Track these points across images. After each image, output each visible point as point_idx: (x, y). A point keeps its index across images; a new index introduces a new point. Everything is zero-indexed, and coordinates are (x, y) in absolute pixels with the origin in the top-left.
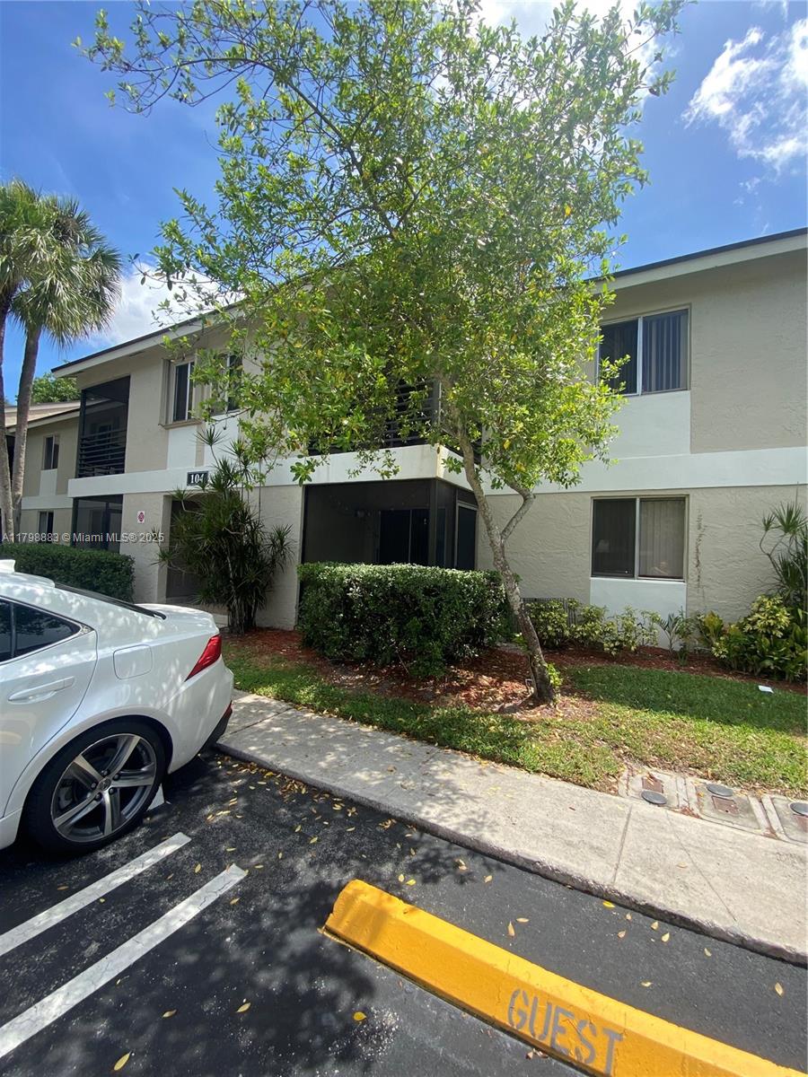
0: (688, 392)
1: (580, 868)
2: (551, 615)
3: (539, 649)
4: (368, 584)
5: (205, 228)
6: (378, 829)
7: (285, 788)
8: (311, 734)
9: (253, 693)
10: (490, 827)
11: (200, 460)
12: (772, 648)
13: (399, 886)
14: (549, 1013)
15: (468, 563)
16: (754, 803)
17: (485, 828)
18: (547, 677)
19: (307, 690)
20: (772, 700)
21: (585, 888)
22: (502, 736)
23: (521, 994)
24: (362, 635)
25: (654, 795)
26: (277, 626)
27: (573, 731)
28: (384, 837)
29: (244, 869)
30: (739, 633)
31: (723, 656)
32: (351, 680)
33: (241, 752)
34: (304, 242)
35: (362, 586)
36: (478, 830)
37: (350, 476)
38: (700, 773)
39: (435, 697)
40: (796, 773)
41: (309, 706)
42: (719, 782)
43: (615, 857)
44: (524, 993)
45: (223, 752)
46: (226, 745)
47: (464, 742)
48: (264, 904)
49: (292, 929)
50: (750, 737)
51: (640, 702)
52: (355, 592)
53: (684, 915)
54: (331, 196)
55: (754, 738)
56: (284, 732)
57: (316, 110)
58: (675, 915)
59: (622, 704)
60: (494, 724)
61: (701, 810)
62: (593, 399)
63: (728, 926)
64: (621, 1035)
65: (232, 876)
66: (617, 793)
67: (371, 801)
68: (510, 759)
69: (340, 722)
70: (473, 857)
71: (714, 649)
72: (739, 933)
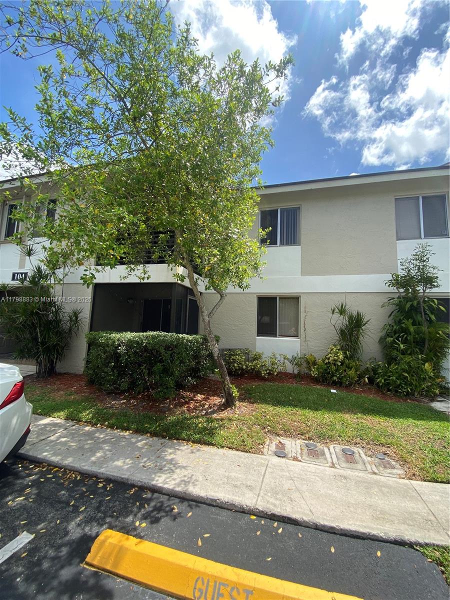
0: (300, 246)
1: (241, 499)
2: (236, 357)
3: (228, 378)
4: (130, 344)
5: (24, 131)
6: (126, 495)
7: (66, 478)
8: (88, 440)
9: (50, 417)
10: (193, 483)
11: (22, 265)
12: (337, 370)
13: (135, 529)
14: (215, 586)
15: (194, 330)
16: (326, 450)
17: (191, 484)
18: (231, 392)
19: (87, 412)
20: (336, 396)
21: (241, 510)
22: (205, 429)
23: (201, 578)
24: (126, 375)
25: (281, 453)
26: (72, 372)
27: (243, 422)
28: (130, 499)
29: (32, 534)
30: (323, 364)
31: (316, 376)
32: (117, 404)
33: (36, 457)
34: (94, 146)
35: (127, 346)
36: (186, 486)
37: (121, 280)
38: (303, 437)
39: (170, 410)
40: (344, 433)
41: (88, 423)
42: (311, 441)
43: (258, 490)
44: (202, 578)
45: (24, 458)
46: (25, 453)
47: (184, 435)
48: (45, 554)
49: (62, 567)
50: (326, 416)
51: (278, 402)
52: (122, 349)
53: (289, 516)
54: (112, 123)
55: (326, 417)
56: (69, 441)
57: (103, 76)
58: (285, 517)
59: (268, 404)
60: (201, 422)
61: (302, 458)
62: (251, 248)
63: (310, 519)
64: (252, 591)
65: (24, 538)
66: (263, 454)
67: (123, 478)
68: (208, 441)
69: (108, 430)
70: (183, 502)
71: (312, 372)
72: (315, 522)
